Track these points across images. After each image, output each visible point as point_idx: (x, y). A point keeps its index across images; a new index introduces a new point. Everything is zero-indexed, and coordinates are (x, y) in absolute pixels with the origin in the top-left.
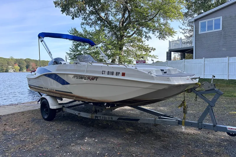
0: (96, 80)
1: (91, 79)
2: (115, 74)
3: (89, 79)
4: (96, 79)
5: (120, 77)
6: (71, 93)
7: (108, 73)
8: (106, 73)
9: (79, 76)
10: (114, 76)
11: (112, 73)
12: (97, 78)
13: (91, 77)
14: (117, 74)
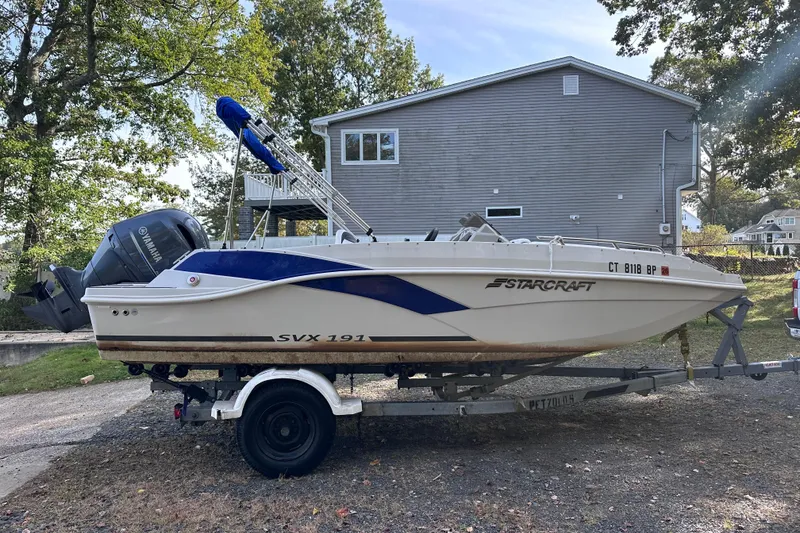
0: (588, 290)
1: (570, 287)
2: (644, 269)
3: (560, 288)
4: (587, 285)
5: (658, 277)
6: (468, 338)
7: (627, 268)
8: (621, 267)
9: (521, 281)
10: (644, 277)
11: (638, 269)
12: (590, 283)
13: (569, 283)
14: (651, 270)
